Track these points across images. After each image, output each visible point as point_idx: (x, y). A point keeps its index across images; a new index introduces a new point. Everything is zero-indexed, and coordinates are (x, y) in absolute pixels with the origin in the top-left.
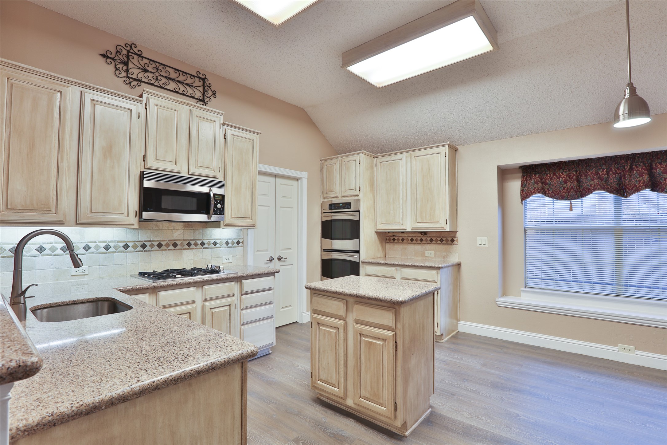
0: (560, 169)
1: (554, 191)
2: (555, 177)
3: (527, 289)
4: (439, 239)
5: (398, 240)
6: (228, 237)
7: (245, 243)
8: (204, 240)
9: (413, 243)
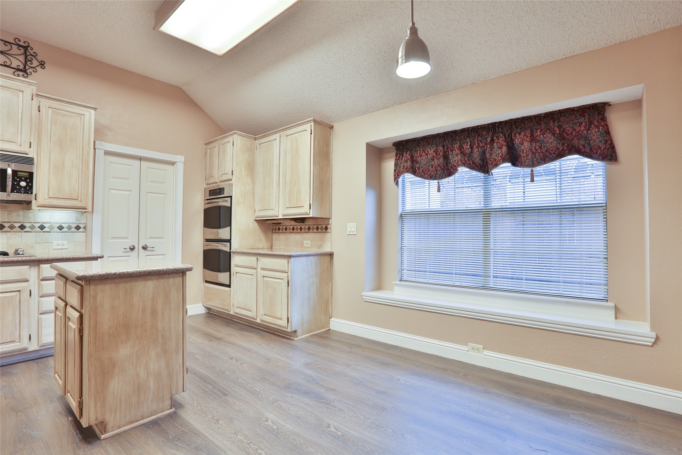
0: (429, 144)
1: (424, 169)
2: (424, 153)
3: (403, 283)
4: (315, 227)
5: (282, 229)
6: (63, 221)
7: (88, 228)
8: (24, 222)
9: (294, 232)
